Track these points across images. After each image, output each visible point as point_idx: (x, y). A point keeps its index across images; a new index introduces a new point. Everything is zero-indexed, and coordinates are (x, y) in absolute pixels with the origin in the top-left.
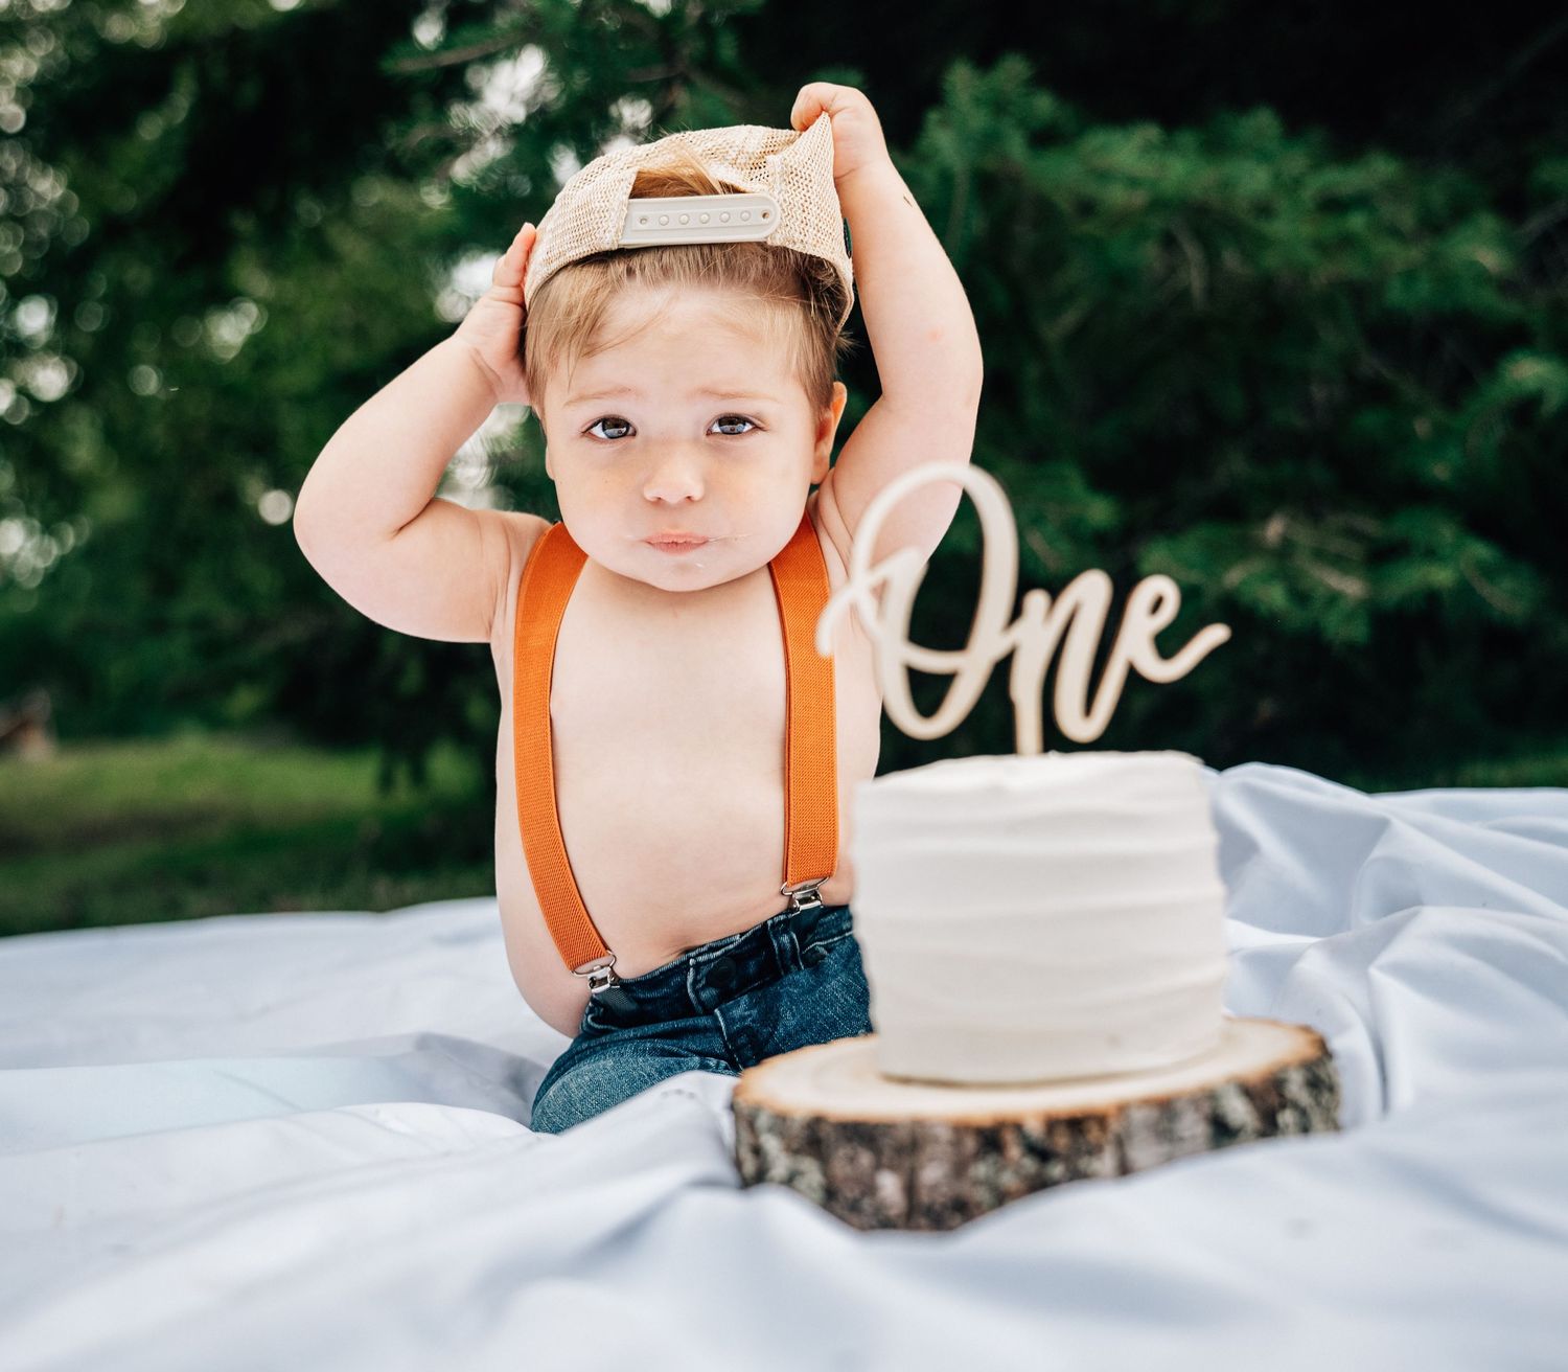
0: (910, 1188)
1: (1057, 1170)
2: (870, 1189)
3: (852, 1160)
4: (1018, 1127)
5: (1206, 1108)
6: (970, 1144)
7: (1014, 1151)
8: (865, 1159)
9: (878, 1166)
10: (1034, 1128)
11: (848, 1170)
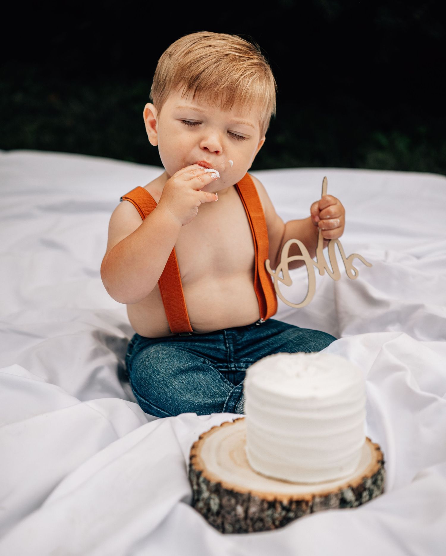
0: (246, 511)
1: (291, 515)
2: (234, 509)
3: (229, 500)
4: (281, 503)
5: (340, 497)
6: (266, 505)
7: (279, 509)
8: (233, 501)
9: (237, 503)
10: (285, 502)
11: (227, 503)
